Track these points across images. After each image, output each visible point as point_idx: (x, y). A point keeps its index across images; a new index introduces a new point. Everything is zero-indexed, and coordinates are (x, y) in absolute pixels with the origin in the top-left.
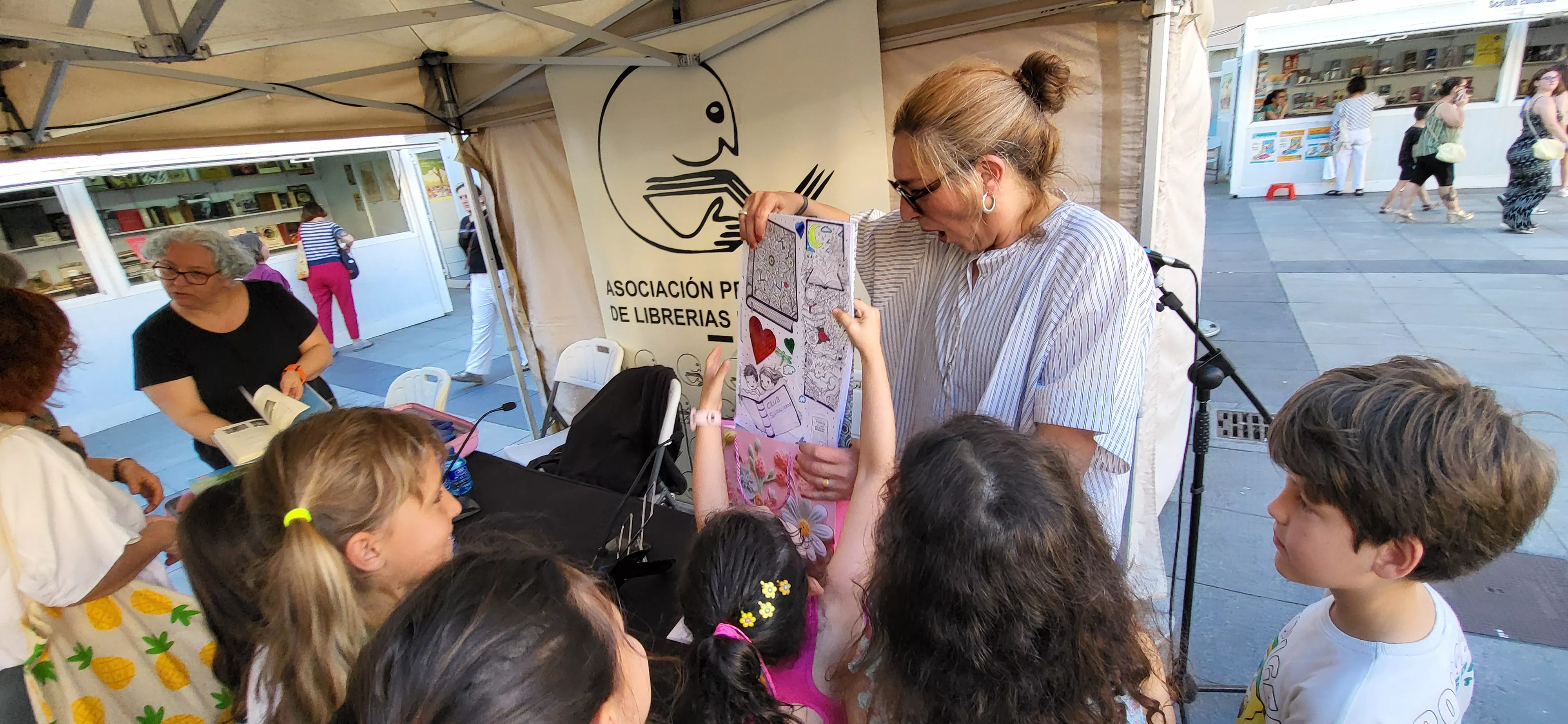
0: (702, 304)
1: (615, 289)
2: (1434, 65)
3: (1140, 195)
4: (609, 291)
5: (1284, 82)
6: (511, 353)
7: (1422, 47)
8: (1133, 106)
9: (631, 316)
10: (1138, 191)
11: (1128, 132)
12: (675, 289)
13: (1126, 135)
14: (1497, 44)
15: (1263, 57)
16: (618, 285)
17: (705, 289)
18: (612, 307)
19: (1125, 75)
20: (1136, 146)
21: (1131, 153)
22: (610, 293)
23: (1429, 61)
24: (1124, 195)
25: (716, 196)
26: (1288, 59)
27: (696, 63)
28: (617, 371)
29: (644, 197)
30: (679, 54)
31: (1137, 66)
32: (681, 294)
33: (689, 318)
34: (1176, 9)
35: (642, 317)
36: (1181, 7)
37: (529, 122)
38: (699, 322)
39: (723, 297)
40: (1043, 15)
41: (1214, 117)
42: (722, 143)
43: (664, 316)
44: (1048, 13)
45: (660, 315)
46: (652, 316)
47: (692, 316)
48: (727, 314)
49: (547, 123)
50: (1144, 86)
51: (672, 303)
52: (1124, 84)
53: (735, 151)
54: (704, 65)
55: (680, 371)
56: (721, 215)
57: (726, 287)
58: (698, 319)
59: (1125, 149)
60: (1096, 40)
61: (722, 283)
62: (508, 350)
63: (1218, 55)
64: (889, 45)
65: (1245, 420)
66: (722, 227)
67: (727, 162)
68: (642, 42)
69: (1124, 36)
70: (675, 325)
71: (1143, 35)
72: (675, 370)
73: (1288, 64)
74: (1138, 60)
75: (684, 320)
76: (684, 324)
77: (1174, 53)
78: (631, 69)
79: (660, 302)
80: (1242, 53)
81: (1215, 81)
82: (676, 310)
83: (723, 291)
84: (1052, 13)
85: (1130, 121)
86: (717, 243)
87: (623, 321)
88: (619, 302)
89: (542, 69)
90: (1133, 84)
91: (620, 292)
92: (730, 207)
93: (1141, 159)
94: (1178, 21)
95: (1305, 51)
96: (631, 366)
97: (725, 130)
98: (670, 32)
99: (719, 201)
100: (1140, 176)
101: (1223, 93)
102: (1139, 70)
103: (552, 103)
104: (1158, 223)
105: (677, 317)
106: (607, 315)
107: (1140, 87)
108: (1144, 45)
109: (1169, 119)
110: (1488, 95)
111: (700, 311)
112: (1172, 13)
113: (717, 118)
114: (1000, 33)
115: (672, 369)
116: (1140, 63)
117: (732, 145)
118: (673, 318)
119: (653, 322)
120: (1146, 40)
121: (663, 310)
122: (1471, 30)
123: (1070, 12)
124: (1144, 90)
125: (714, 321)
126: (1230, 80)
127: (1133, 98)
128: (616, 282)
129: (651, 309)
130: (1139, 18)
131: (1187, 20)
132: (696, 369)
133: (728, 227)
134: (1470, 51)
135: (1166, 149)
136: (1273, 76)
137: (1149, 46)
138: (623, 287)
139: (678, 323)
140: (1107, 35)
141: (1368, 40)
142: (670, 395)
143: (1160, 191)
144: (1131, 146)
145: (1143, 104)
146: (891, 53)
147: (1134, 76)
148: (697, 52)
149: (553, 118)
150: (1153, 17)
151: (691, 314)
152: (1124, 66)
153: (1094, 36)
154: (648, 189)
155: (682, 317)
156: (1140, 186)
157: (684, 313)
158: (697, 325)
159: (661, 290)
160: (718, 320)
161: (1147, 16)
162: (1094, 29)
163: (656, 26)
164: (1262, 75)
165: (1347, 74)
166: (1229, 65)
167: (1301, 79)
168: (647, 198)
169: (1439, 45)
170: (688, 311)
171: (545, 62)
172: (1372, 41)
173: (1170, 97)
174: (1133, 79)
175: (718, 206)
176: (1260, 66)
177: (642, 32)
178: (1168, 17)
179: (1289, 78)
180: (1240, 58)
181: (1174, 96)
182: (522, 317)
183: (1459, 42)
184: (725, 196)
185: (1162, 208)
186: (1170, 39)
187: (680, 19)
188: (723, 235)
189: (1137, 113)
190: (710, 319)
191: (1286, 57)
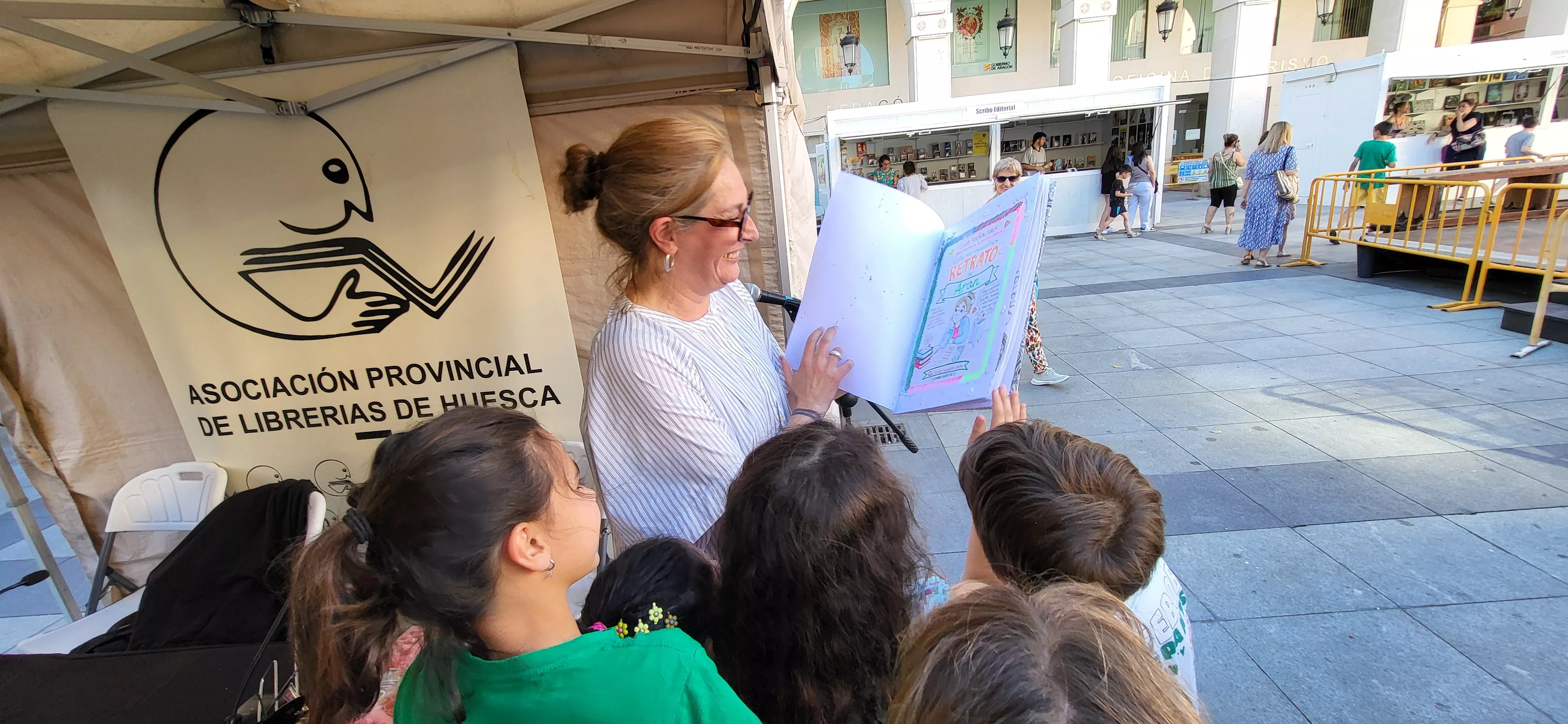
0: (344, 398)
1: (203, 395)
2: (950, 154)
3: (776, 253)
4: (193, 399)
5: (859, 163)
6: (14, 510)
7: (941, 140)
8: (759, 178)
9: (235, 425)
10: (775, 249)
11: (760, 200)
12: (300, 385)
13: (759, 202)
14: (984, 140)
15: (842, 142)
16: (209, 389)
17: (348, 380)
18: (201, 419)
19: (751, 152)
20: (767, 212)
21: (763, 218)
22: (196, 402)
23: (947, 151)
24: (765, 253)
25: (348, 268)
26: (859, 145)
27: (302, 112)
28: (218, 498)
29: (240, 273)
30: (276, 101)
31: (758, 144)
32: (311, 390)
33: (325, 417)
34: (780, 100)
35: (252, 424)
36: (783, 98)
37: (23, 174)
38: (341, 419)
39: (372, 386)
40: (677, 95)
41: (817, 190)
42: (349, 207)
43: (288, 420)
44: (682, 94)
45: (282, 419)
46: (268, 422)
47: (330, 415)
48: (380, 405)
49: (60, 178)
50: (766, 161)
51: (297, 403)
52: (751, 160)
53: (368, 216)
54: (313, 115)
55: (321, 481)
56: (358, 290)
57: (375, 374)
58: (339, 416)
59: (759, 214)
60: (724, 121)
61: (369, 371)
62: (8, 506)
63: (812, 139)
64: (538, 111)
65: (874, 432)
66: (361, 305)
67: (356, 228)
68: (216, 81)
69: (745, 119)
70: (307, 429)
71: (759, 119)
72: (313, 482)
73: (860, 149)
74: (758, 139)
75: (320, 420)
76: (320, 425)
77: (784, 135)
78: (201, 114)
79: (280, 403)
80: (828, 138)
81: (813, 160)
82: (305, 411)
83: (371, 380)
84: (685, 94)
85: (760, 190)
86: (356, 324)
87: (220, 434)
88: (211, 411)
89: (42, 104)
90: (757, 159)
91: (213, 398)
92: (369, 281)
93: (772, 222)
94: (783, 110)
95: (870, 140)
96: (242, 488)
97: (352, 191)
98: (259, 73)
99: (354, 274)
100: (775, 237)
101: (820, 170)
102: (760, 148)
103: (64, 150)
104: (793, 278)
105: (307, 418)
106: (193, 432)
107: (763, 162)
108: (760, 127)
109: (788, 191)
110: (985, 177)
111: (342, 407)
112: (778, 103)
113: (341, 177)
114: (642, 107)
115: (309, 481)
116: (760, 142)
117: (364, 209)
118: (302, 420)
119: (270, 429)
120: (762, 123)
121: (285, 412)
122: (968, 129)
123: (699, 95)
124: (766, 165)
125: (363, 416)
126: (823, 162)
127: (759, 171)
128: (204, 386)
129: (265, 414)
130: (755, 105)
131: (789, 109)
132: (343, 476)
133: (368, 304)
134: (970, 144)
135: (790, 213)
136: (851, 159)
137: (765, 128)
138: (218, 391)
139: (309, 425)
140: (731, 118)
141: (908, 134)
142: (310, 512)
143: (791, 249)
144: (763, 212)
145: (768, 176)
146: (539, 118)
147: (757, 152)
148: (302, 100)
149: (70, 170)
150: (764, 104)
151: (329, 412)
152: (748, 144)
153: (721, 117)
154: (246, 263)
155: (316, 417)
156: (775, 246)
157: (318, 412)
158: (339, 423)
159: (279, 387)
160: (368, 413)
161: (760, 103)
162: (721, 111)
163: (237, 64)
164: (844, 157)
165: (899, 159)
166: (820, 147)
167: (870, 161)
168: (245, 275)
169: (951, 139)
170: (323, 409)
171: (46, 93)
172: (910, 134)
173: (786, 171)
174: (756, 156)
175: (351, 281)
176: (841, 150)
177: (219, 68)
178: (775, 106)
179: (862, 161)
180: (827, 143)
181: (789, 171)
182: (35, 455)
183: (963, 137)
184: (361, 268)
185: (794, 263)
186: (779, 124)
187: (273, 58)
188: (363, 315)
189: (764, 184)
190: (357, 413)
191: (858, 144)
